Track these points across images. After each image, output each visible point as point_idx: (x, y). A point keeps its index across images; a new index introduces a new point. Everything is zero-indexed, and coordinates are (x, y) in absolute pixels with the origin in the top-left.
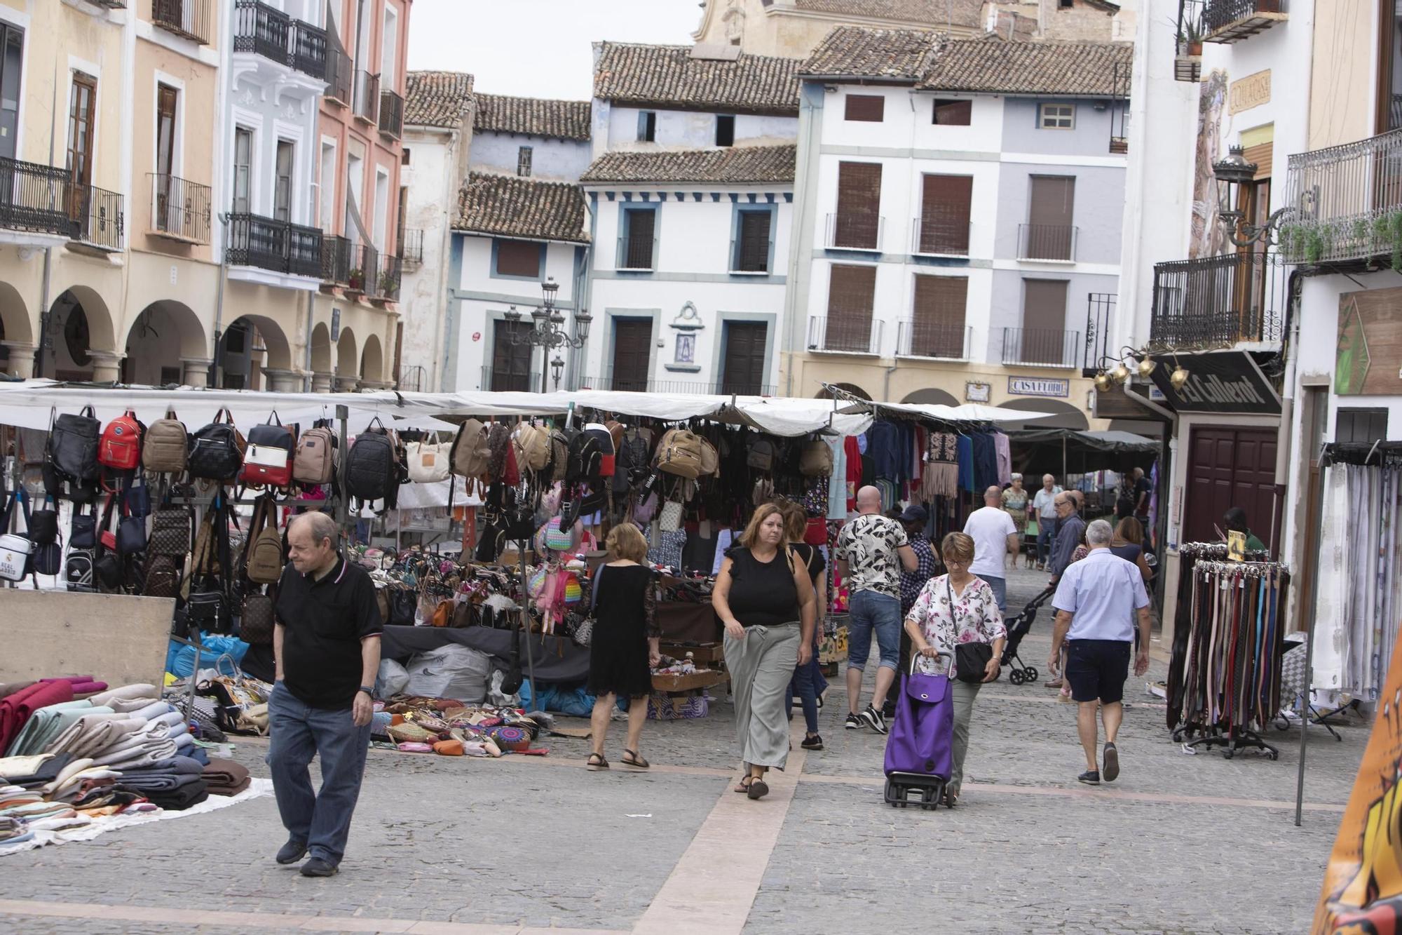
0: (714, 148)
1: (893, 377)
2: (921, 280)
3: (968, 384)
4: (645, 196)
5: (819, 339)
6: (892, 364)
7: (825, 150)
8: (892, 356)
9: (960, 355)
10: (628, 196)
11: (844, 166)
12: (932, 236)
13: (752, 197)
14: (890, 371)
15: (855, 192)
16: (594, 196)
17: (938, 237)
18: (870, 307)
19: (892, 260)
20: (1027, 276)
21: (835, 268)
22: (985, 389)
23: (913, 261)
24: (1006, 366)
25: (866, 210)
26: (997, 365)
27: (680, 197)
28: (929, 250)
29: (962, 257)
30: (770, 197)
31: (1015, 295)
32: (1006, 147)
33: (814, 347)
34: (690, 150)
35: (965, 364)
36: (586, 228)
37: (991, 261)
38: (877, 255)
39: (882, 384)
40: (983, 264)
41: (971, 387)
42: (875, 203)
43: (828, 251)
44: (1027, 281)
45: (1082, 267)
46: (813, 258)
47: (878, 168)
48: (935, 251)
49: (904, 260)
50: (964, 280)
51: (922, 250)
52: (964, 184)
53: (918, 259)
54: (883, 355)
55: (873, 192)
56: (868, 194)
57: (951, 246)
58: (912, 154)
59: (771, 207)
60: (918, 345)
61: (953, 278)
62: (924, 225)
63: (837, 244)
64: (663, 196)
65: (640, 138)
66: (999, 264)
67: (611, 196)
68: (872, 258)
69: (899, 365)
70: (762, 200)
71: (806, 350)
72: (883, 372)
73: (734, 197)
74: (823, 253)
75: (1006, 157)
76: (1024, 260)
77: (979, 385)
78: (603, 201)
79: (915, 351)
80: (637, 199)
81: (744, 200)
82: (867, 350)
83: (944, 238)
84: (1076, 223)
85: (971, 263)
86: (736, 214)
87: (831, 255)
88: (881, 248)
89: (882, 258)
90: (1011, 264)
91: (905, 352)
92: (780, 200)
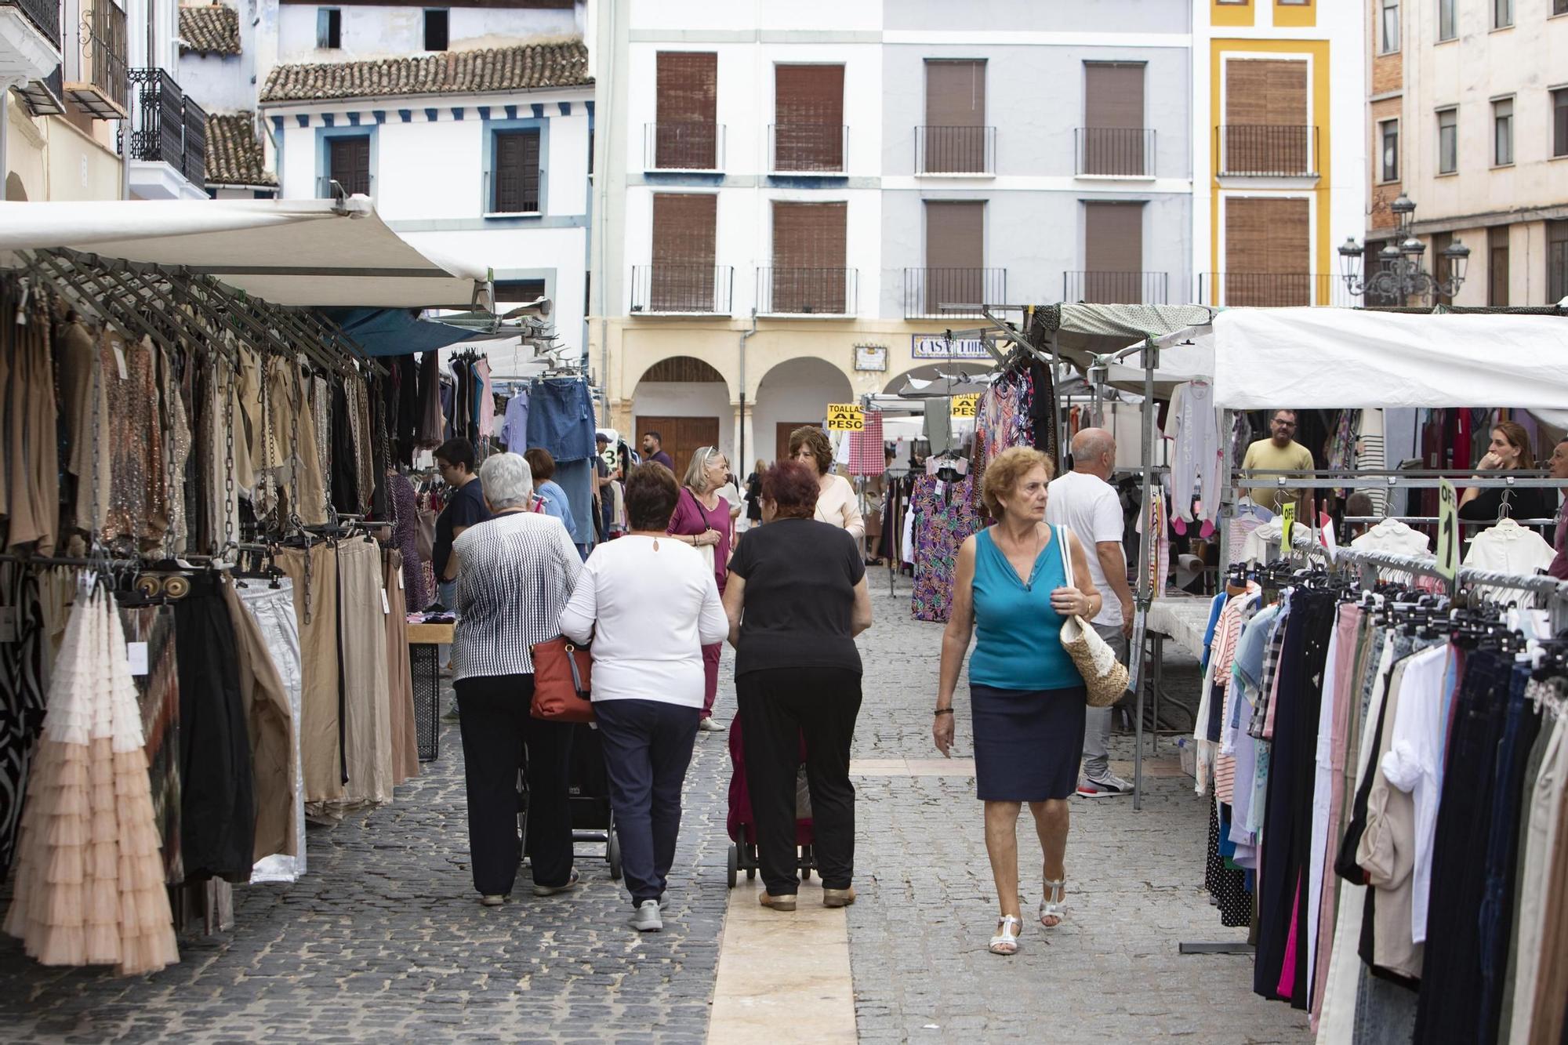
0: (423, 54)
1: (751, 344)
2: (782, 211)
3: (857, 348)
4: (354, 117)
5: (644, 298)
6: (749, 326)
7: (636, 37)
8: (749, 315)
9: (842, 310)
10: (329, 119)
11: (663, 58)
12: (792, 148)
13: (511, 111)
14: (746, 336)
15: (680, 93)
16: (279, 121)
17: (799, 149)
18: (710, 249)
19: (736, 184)
20: (930, 196)
21: (658, 198)
22: (881, 354)
23: (769, 183)
24: (908, 321)
25: (697, 117)
26: (895, 320)
27: (406, 116)
28: (789, 167)
29: (838, 174)
30: (538, 109)
31: (914, 224)
32: (889, 23)
33: (639, 309)
34: (391, 57)
35: (851, 321)
36: (269, 167)
37: (879, 179)
38: (718, 178)
39: (736, 354)
40: (867, 184)
41: (861, 352)
42: (709, 107)
43: (648, 175)
44: (928, 203)
45: (1004, 182)
46: (627, 186)
47: (712, 58)
48: (797, 168)
49: (756, 182)
50: (842, 207)
51: (778, 167)
52: (834, 74)
53: (776, 180)
54: (735, 315)
55: (706, 92)
56: (699, 95)
57: (816, 161)
58: (758, 37)
59: (540, 123)
60: (782, 298)
61: (826, 205)
62: (780, 135)
63: (659, 164)
64: (380, 116)
65: (320, 44)
66: (888, 182)
67: (303, 121)
68: (711, 182)
69: (759, 327)
70: (525, 114)
71: (626, 312)
72: (737, 337)
73: (485, 112)
74: (642, 178)
75: (890, 36)
76: (926, 174)
77: (871, 349)
78: (291, 128)
79: (778, 305)
80: (342, 123)
81: (498, 115)
82: (711, 309)
83: (808, 151)
84: (992, 119)
85: (851, 183)
86: (489, 135)
87: (653, 180)
88: (724, 167)
89: (725, 182)
90: (907, 181)
91: (765, 309)
92: (552, 114)
